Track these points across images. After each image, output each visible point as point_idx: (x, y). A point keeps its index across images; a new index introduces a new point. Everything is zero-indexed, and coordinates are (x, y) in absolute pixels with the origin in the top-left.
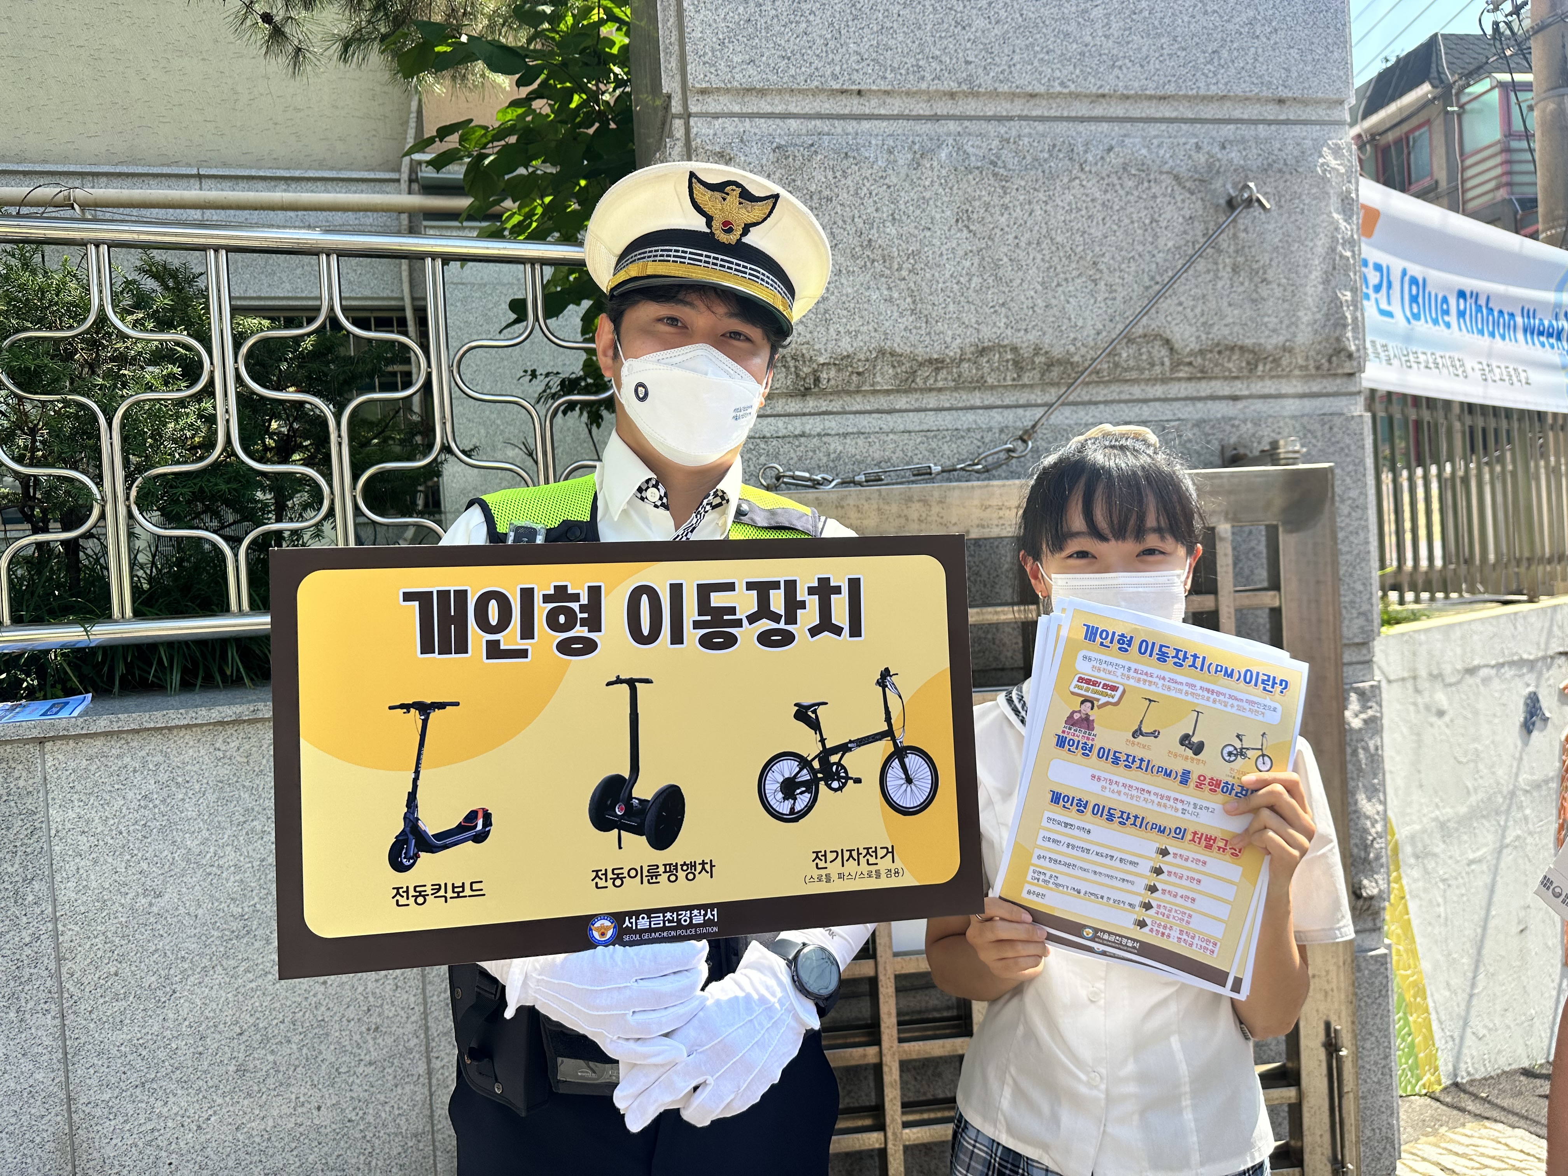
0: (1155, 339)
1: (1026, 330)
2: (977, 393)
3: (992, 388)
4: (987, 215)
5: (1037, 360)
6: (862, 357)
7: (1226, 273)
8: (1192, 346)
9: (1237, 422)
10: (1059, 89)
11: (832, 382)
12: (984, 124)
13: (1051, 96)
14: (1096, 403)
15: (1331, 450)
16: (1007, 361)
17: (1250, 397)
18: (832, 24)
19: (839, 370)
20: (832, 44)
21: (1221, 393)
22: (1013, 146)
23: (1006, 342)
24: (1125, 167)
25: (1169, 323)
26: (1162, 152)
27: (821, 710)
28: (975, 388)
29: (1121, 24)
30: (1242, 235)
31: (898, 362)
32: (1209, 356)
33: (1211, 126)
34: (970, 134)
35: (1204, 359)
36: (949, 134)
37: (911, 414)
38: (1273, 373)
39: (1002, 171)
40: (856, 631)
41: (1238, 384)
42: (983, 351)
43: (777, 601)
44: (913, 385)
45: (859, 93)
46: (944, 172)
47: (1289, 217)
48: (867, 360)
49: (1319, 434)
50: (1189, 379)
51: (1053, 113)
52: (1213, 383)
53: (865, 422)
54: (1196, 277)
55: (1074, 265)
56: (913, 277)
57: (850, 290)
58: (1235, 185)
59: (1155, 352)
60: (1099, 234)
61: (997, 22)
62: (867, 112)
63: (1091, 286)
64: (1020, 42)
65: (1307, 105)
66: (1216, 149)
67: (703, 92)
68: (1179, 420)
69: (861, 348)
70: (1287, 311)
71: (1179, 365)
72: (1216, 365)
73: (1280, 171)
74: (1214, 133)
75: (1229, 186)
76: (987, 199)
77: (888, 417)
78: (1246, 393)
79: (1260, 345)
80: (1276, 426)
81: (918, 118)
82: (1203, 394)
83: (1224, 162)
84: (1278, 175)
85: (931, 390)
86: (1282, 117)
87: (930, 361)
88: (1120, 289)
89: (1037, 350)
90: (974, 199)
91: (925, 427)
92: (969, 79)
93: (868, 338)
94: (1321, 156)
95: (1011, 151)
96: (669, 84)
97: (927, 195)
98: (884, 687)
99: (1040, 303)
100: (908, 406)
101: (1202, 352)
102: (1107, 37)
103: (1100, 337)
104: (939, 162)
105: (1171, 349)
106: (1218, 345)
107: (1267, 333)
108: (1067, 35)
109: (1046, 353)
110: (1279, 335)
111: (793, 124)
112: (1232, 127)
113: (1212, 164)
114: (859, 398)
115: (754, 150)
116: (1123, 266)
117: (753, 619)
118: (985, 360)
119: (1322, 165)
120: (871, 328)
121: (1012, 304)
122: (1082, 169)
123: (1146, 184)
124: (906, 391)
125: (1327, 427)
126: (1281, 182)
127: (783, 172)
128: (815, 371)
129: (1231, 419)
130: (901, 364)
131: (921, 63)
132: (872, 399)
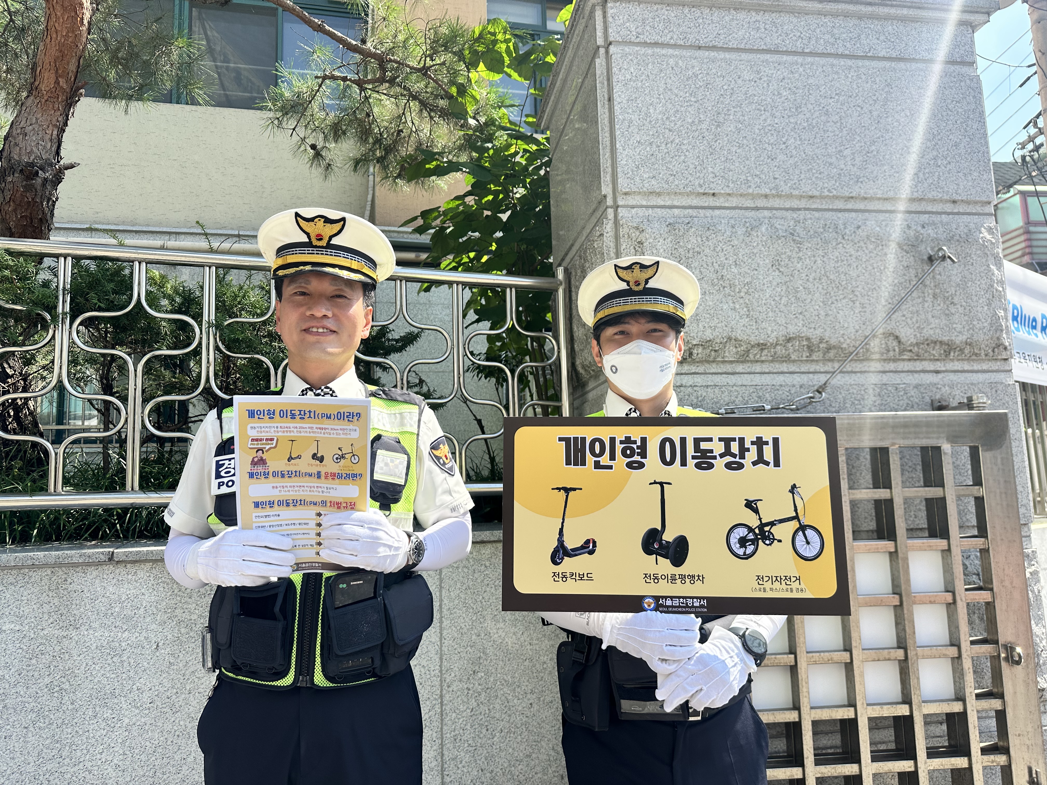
0: (890, 336)
1: (814, 328)
2: (785, 364)
3: (794, 361)
4: (790, 262)
5: (821, 346)
6: (718, 341)
7: (929, 299)
8: (912, 340)
9: (939, 386)
10: (827, 193)
11: (700, 356)
12: (784, 212)
13: (822, 197)
14: (855, 372)
15: (997, 404)
16: (804, 346)
17: (946, 371)
18: (699, 157)
19: (704, 348)
20: (699, 168)
21: (928, 369)
22: (802, 225)
23: (803, 335)
24: (868, 237)
25: (898, 326)
26: (888, 229)
27: (759, 503)
28: (783, 361)
29: (861, 158)
30: (938, 277)
31: (739, 345)
32: (922, 346)
33: (915, 215)
34: (776, 218)
35: (919, 348)
36: (765, 218)
37: (746, 375)
38: (959, 358)
39: (797, 238)
40: (777, 464)
41: (938, 363)
42: (789, 340)
43: (735, 447)
44: (747, 358)
45: (714, 194)
46: (764, 238)
47: (965, 266)
48: (721, 343)
49: (989, 394)
50: (909, 360)
51: (823, 207)
52: (923, 363)
53: (718, 379)
54: (912, 300)
55: (841, 292)
56: (748, 297)
57: (711, 303)
58: (932, 249)
59: (889, 343)
60: (855, 275)
61: (791, 157)
62: (718, 205)
63: (851, 304)
64: (804, 168)
65: (969, 204)
66: (919, 228)
67: (626, 194)
68: (904, 384)
69: (718, 336)
70: (967, 321)
71: (904, 351)
72: (926, 352)
73: (958, 241)
74: (916, 219)
75: (929, 249)
76: (790, 254)
77: (732, 376)
78: (944, 369)
79: (952, 340)
80: (963, 389)
81: (747, 209)
82: (918, 369)
83: (925, 235)
84: (957, 243)
85: (757, 361)
86: (956, 211)
87: (758, 345)
88: (868, 306)
89: (821, 340)
90: (782, 254)
91: (754, 383)
92: (776, 188)
93: (721, 331)
94: (981, 233)
95: (801, 227)
96: (606, 189)
97: (755, 251)
98: (793, 493)
99: (822, 313)
100: (743, 371)
101: (917, 344)
102: (853, 165)
103: (858, 334)
104: (762, 233)
105: (899, 342)
106: (927, 340)
107: (956, 334)
108: (831, 164)
109: (827, 342)
110: (963, 335)
111: (676, 211)
112: (927, 216)
113: (918, 236)
114: (714, 365)
115: (656, 225)
116: (869, 293)
117: (722, 456)
118: (790, 345)
119: (982, 238)
120: (723, 324)
121: (806, 313)
122: (844, 238)
123: (881, 247)
124: (742, 362)
125: (994, 390)
126: (959, 247)
127: (673, 237)
128: (690, 349)
129: (935, 384)
130: (740, 345)
131: (749, 178)
132: (722, 366)
